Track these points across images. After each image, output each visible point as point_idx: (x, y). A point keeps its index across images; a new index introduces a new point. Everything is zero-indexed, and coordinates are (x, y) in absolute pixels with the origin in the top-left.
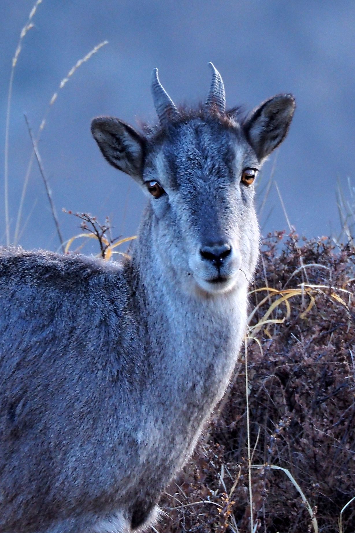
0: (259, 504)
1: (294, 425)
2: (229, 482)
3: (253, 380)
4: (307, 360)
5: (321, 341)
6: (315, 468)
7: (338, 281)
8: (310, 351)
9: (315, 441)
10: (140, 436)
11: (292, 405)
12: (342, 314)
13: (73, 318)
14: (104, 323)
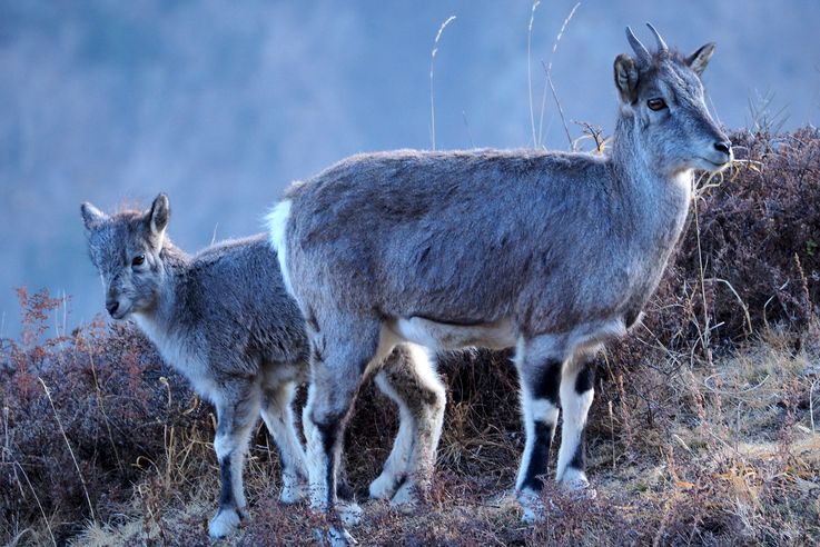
0: (710, 305)
1: (730, 252)
2: (690, 292)
3: (702, 224)
4: (736, 209)
5: (745, 196)
6: (746, 279)
7: (754, 156)
8: (738, 204)
9: (744, 261)
10: (628, 270)
11: (728, 239)
12: (757, 178)
13: (578, 195)
14: (598, 197)
